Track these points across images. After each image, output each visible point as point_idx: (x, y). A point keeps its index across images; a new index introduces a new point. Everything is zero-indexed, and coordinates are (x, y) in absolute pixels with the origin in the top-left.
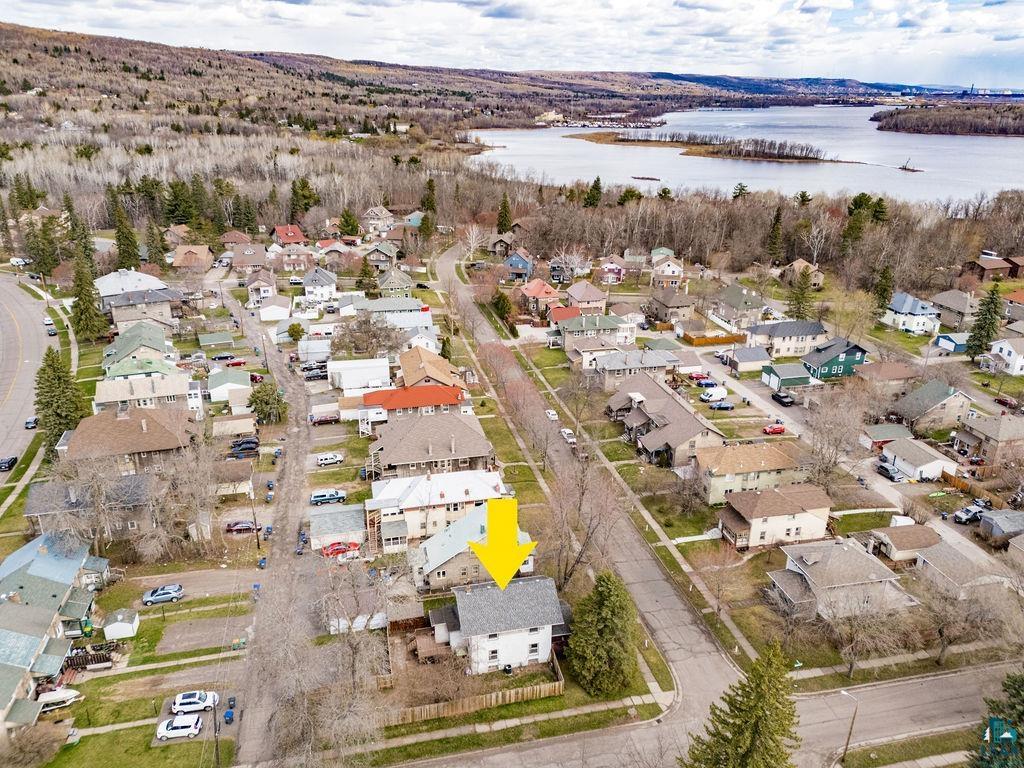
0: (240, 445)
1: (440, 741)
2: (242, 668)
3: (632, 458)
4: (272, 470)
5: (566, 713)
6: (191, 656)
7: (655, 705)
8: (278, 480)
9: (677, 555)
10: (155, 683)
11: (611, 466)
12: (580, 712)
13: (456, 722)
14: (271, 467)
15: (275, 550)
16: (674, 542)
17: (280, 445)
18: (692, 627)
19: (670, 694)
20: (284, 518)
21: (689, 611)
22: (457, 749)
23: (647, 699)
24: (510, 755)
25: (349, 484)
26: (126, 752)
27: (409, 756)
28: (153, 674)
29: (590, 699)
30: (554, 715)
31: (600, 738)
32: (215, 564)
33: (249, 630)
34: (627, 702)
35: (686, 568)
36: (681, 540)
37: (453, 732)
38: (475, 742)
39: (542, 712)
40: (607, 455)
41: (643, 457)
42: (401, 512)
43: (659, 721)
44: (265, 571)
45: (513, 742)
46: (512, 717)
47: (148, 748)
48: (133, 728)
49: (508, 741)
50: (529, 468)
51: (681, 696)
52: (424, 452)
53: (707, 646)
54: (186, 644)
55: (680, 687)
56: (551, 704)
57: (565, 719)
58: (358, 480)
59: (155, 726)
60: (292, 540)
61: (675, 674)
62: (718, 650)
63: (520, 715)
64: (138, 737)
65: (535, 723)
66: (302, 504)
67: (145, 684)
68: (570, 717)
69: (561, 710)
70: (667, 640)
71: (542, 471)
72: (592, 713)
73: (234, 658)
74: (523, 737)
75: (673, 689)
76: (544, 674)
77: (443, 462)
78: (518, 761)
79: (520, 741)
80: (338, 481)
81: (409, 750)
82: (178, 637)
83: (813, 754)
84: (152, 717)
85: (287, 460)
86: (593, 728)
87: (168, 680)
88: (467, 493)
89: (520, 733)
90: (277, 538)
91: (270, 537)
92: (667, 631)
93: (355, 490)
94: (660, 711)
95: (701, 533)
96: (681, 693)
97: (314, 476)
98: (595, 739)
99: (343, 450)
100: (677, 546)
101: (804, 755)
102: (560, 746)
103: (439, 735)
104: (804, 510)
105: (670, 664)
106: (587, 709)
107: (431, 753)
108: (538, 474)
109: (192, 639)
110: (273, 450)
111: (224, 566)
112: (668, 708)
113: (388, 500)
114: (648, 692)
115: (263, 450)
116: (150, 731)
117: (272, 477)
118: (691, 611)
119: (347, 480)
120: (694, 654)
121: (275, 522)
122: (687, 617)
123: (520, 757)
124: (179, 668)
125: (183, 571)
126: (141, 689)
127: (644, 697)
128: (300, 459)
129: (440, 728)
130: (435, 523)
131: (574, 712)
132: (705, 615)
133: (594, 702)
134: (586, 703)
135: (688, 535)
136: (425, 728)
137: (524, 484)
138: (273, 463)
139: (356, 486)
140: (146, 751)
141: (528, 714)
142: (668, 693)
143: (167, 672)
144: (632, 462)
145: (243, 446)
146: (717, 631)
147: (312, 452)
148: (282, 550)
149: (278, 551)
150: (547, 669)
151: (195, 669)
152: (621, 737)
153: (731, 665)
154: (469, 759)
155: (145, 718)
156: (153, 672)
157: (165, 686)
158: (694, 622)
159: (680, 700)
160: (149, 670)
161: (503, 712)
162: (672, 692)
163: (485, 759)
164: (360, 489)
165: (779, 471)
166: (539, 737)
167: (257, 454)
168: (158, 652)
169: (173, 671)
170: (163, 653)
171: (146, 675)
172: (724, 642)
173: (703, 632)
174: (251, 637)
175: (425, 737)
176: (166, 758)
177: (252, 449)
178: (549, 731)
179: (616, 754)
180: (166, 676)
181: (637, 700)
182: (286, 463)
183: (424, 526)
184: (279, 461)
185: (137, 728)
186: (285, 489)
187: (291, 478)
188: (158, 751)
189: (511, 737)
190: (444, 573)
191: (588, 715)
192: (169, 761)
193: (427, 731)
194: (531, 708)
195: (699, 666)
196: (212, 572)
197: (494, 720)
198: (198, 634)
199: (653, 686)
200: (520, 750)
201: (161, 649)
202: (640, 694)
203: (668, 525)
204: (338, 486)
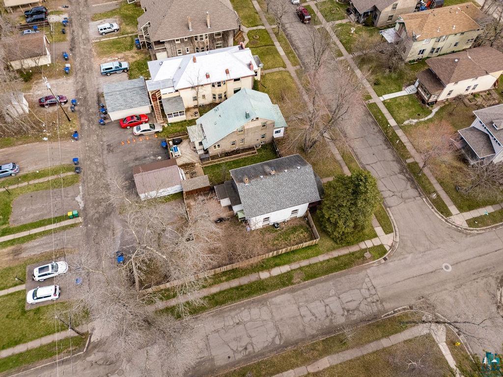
0: (32, 15)
1: (237, 288)
2: (80, 234)
3: (343, 18)
4: (64, 40)
5: (321, 258)
6: (39, 226)
7: (381, 246)
8: (71, 50)
9: (385, 111)
10: (16, 253)
11: (328, 26)
12: (331, 257)
13: (245, 272)
14: (62, 36)
15: (83, 121)
16: (381, 99)
17: (65, 12)
18: (401, 176)
19: (391, 235)
20: (83, 89)
21: (397, 161)
22: (249, 294)
23: (376, 242)
24: (287, 296)
25: (128, 53)
26: (7, 317)
27: (217, 303)
28: (12, 244)
29: (336, 245)
30: (313, 260)
31: (347, 277)
32: (38, 138)
33: (79, 199)
34: (363, 245)
35: (392, 122)
36: (387, 97)
37: (244, 280)
38: (260, 287)
39: (304, 258)
40: (325, 16)
41: (352, 16)
42: (177, 91)
43: (385, 259)
44: (80, 142)
45: (288, 285)
46: (284, 264)
47: (24, 312)
48: (7, 295)
49: (284, 285)
50: (266, 31)
51: (398, 237)
52: (185, 28)
53: (412, 192)
54: (31, 215)
55: (397, 230)
56: (310, 252)
57: (321, 263)
58: (135, 49)
59: (24, 292)
60: (94, 111)
61: (392, 218)
62: (420, 195)
63: (289, 262)
64: (14, 303)
65: (300, 268)
66: (96, 74)
67: (8, 254)
68: (324, 261)
69: (317, 255)
70: (384, 189)
71: (277, 34)
72: (339, 257)
73: (72, 226)
74: (294, 281)
75: (393, 232)
76: (301, 226)
77: (201, 36)
78: (293, 301)
79: (292, 284)
80: (119, 50)
81: (216, 297)
82: (24, 209)
83: (490, 278)
84: (20, 284)
85: (74, 28)
86: (341, 270)
87: (26, 249)
88: (227, 72)
89: (291, 278)
90: (82, 109)
91: (76, 108)
92: (382, 180)
93: (134, 60)
94: (385, 252)
95: (400, 90)
96: (398, 234)
97: (99, 45)
98: (343, 278)
99: (117, 18)
100: (384, 102)
101: (485, 280)
102: (320, 285)
103: (235, 283)
104: (487, 73)
105: (388, 209)
106: (335, 254)
107: (232, 299)
108: (273, 36)
109: (35, 211)
110: (60, 18)
111: (45, 139)
112: (391, 247)
113: (163, 81)
114: (376, 236)
115: (53, 19)
116: (21, 297)
117: (65, 47)
118: (398, 161)
119: (126, 49)
120: (404, 200)
121: (77, 92)
122: (396, 167)
123: (293, 297)
124: (31, 237)
125: (14, 145)
126: (7, 259)
127: (373, 240)
128: (84, 26)
129: (234, 277)
130: (204, 96)
131: (326, 257)
132: (409, 165)
133: (339, 247)
134: (334, 249)
135: (391, 92)
136: (224, 278)
137: (265, 48)
138: (64, 33)
139: (134, 56)
140: (22, 315)
141: (295, 261)
142: (389, 235)
143: (23, 242)
144: (344, 21)
145: (35, 17)
146: (419, 178)
147: (93, 20)
148: (89, 121)
149: (86, 122)
150: (303, 222)
151: (44, 238)
152: (362, 274)
153: (430, 207)
154: (259, 301)
155: (16, 285)
156: (12, 242)
157: (24, 255)
158: (401, 172)
159: (398, 240)
160: (9, 241)
161: (278, 261)
162: (392, 234)
163: (270, 300)
164: (138, 58)
165: (462, 33)
166: (305, 280)
167: (48, 24)
168: (12, 225)
169: (28, 241)
170: (16, 225)
171: (7, 246)
172: (424, 188)
173: (408, 179)
174: (82, 205)
175: (225, 286)
176: (39, 319)
177: (42, 19)
178: (311, 274)
179: (360, 289)
180: (24, 246)
181: (369, 244)
182: (73, 31)
183: (195, 99)
184: (67, 30)
185: (12, 294)
186: (78, 59)
187: (81, 48)
188: (32, 313)
189: (285, 281)
190: (219, 146)
191: (336, 259)
192: (42, 321)
193: (226, 280)
194: (297, 256)
195: (409, 210)
196: (37, 145)
197: (272, 267)
198: (39, 206)
199: (379, 230)
200: (293, 291)
201: (14, 221)
202: (370, 238)
203: (376, 83)
204: (120, 55)
